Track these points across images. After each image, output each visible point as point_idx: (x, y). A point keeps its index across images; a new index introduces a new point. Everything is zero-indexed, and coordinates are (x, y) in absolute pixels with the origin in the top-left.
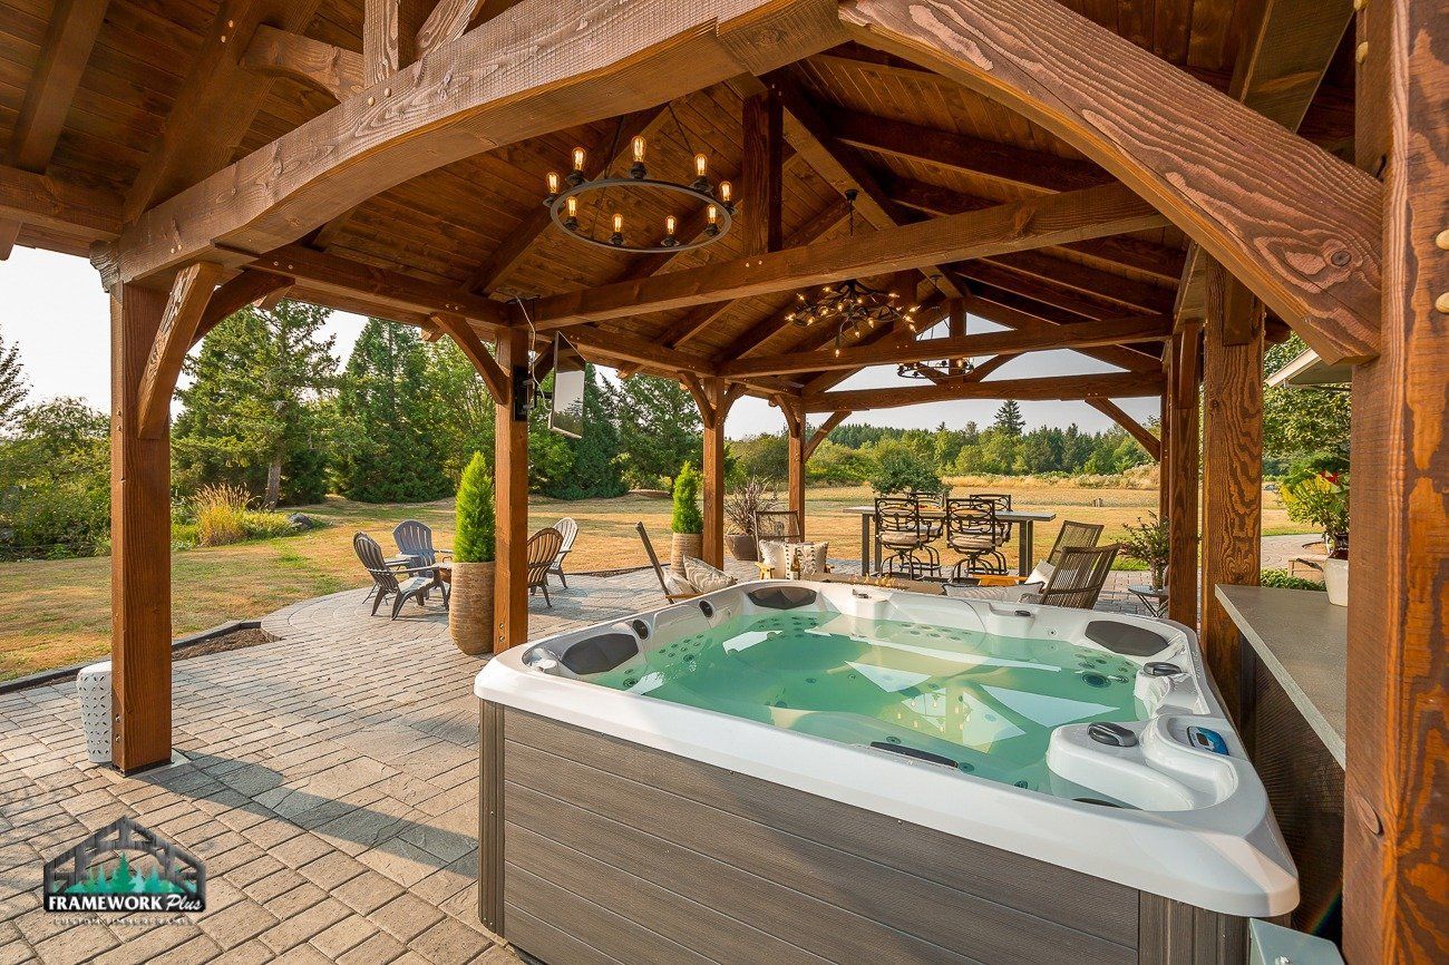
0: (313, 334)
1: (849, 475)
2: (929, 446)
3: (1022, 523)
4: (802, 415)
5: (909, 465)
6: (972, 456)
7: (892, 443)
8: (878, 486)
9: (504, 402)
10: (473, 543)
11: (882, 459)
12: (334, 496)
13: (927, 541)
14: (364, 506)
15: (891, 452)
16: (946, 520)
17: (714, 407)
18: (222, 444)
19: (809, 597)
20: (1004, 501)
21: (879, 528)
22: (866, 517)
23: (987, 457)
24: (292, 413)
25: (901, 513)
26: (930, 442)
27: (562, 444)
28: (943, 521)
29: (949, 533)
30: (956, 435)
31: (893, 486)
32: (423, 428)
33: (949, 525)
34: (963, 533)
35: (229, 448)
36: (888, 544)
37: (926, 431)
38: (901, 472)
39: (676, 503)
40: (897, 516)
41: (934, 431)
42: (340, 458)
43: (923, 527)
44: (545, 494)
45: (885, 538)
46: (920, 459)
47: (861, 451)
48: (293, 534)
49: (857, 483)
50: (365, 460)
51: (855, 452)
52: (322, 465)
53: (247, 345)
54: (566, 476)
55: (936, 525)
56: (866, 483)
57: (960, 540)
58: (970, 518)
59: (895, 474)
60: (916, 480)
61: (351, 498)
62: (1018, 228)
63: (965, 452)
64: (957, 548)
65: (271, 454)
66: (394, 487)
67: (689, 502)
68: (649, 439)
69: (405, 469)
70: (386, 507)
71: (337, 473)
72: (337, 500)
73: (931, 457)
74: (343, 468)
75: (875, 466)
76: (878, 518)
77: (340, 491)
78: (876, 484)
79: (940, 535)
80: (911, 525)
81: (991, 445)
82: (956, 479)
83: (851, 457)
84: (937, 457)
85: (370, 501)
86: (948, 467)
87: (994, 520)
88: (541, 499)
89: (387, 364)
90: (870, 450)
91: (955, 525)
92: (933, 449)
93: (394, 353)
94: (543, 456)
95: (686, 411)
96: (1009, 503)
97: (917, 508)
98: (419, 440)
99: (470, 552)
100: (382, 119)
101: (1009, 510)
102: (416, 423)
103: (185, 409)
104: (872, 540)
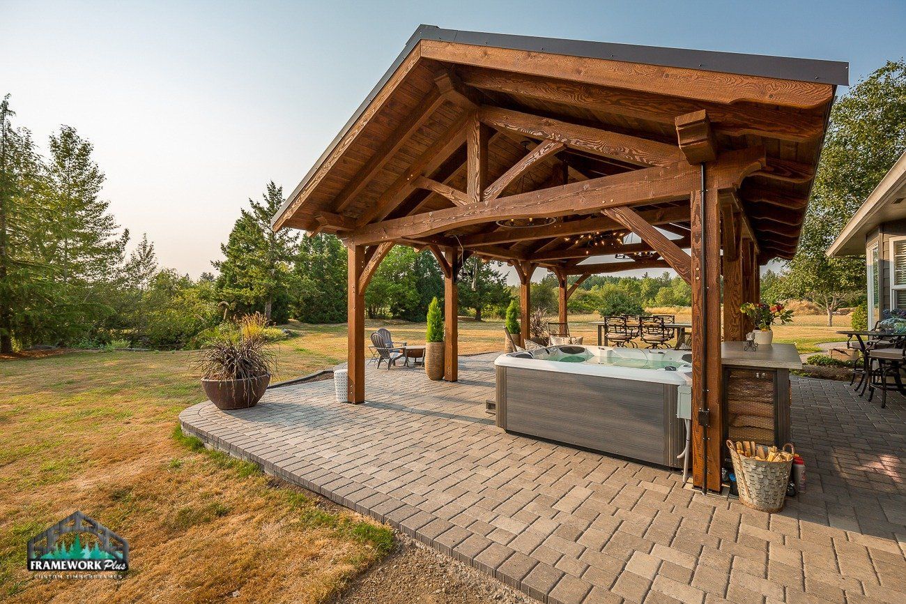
0: (289, 233)
1: (585, 307)
2: (637, 288)
3: (678, 329)
4: (565, 276)
5: (623, 301)
6: (666, 294)
7: (612, 286)
8: (604, 314)
9: (449, 277)
10: (435, 335)
11: (606, 297)
12: (293, 320)
13: (631, 338)
14: (310, 326)
15: (612, 292)
16: (640, 327)
17: (525, 274)
18: (246, 292)
19: (582, 350)
20: (671, 319)
21: (606, 331)
22: (600, 327)
23: (677, 295)
24: (279, 276)
25: (618, 324)
26: (637, 286)
27: (414, 290)
28: (638, 327)
29: (642, 333)
30: (656, 281)
31: (614, 313)
32: (339, 282)
33: (642, 330)
34: (649, 333)
35: (248, 294)
36: (611, 339)
37: (635, 279)
38: (618, 305)
39: (507, 320)
40: (615, 326)
41: (641, 278)
42: (296, 299)
43: (629, 331)
44: (404, 319)
45: (609, 336)
46: (631, 297)
47: (591, 292)
48: (285, 339)
49: (590, 312)
50: (309, 301)
51: (588, 292)
52: (287, 303)
53: (257, 239)
54: (416, 308)
55: (635, 331)
56: (595, 311)
57: (647, 337)
58: (651, 326)
59: (614, 306)
60: (628, 309)
61: (302, 321)
62: (658, 218)
63: (662, 291)
64: (645, 340)
65: (267, 298)
66: (324, 315)
67: (513, 320)
68: (463, 286)
69: (330, 304)
70: (320, 326)
71: (294, 307)
72: (295, 322)
73: (638, 295)
74: (298, 305)
75: (601, 301)
76: (606, 327)
77: (296, 317)
78: (602, 312)
79: (637, 336)
80: (623, 330)
81: (680, 287)
82: (655, 309)
83: (585, 296)
84: (642, 295)
85: (312, 323)
86: (650, 301)
87: (663, 327)
88: (402, 322)
89: (320, 247)
90: (597, 291)
91: (644, 330)
92: (640, 290)
93: (323, 240)
94: (404, 297)
95: (485, 269)
96: (674, 319)
97: (625, 321)
98: (336, 288)
99: (434, 338)
100: (474, 213)
101: (674, 323)
102: (335, 279)
103: (220, 273)
104: (603, 337)
